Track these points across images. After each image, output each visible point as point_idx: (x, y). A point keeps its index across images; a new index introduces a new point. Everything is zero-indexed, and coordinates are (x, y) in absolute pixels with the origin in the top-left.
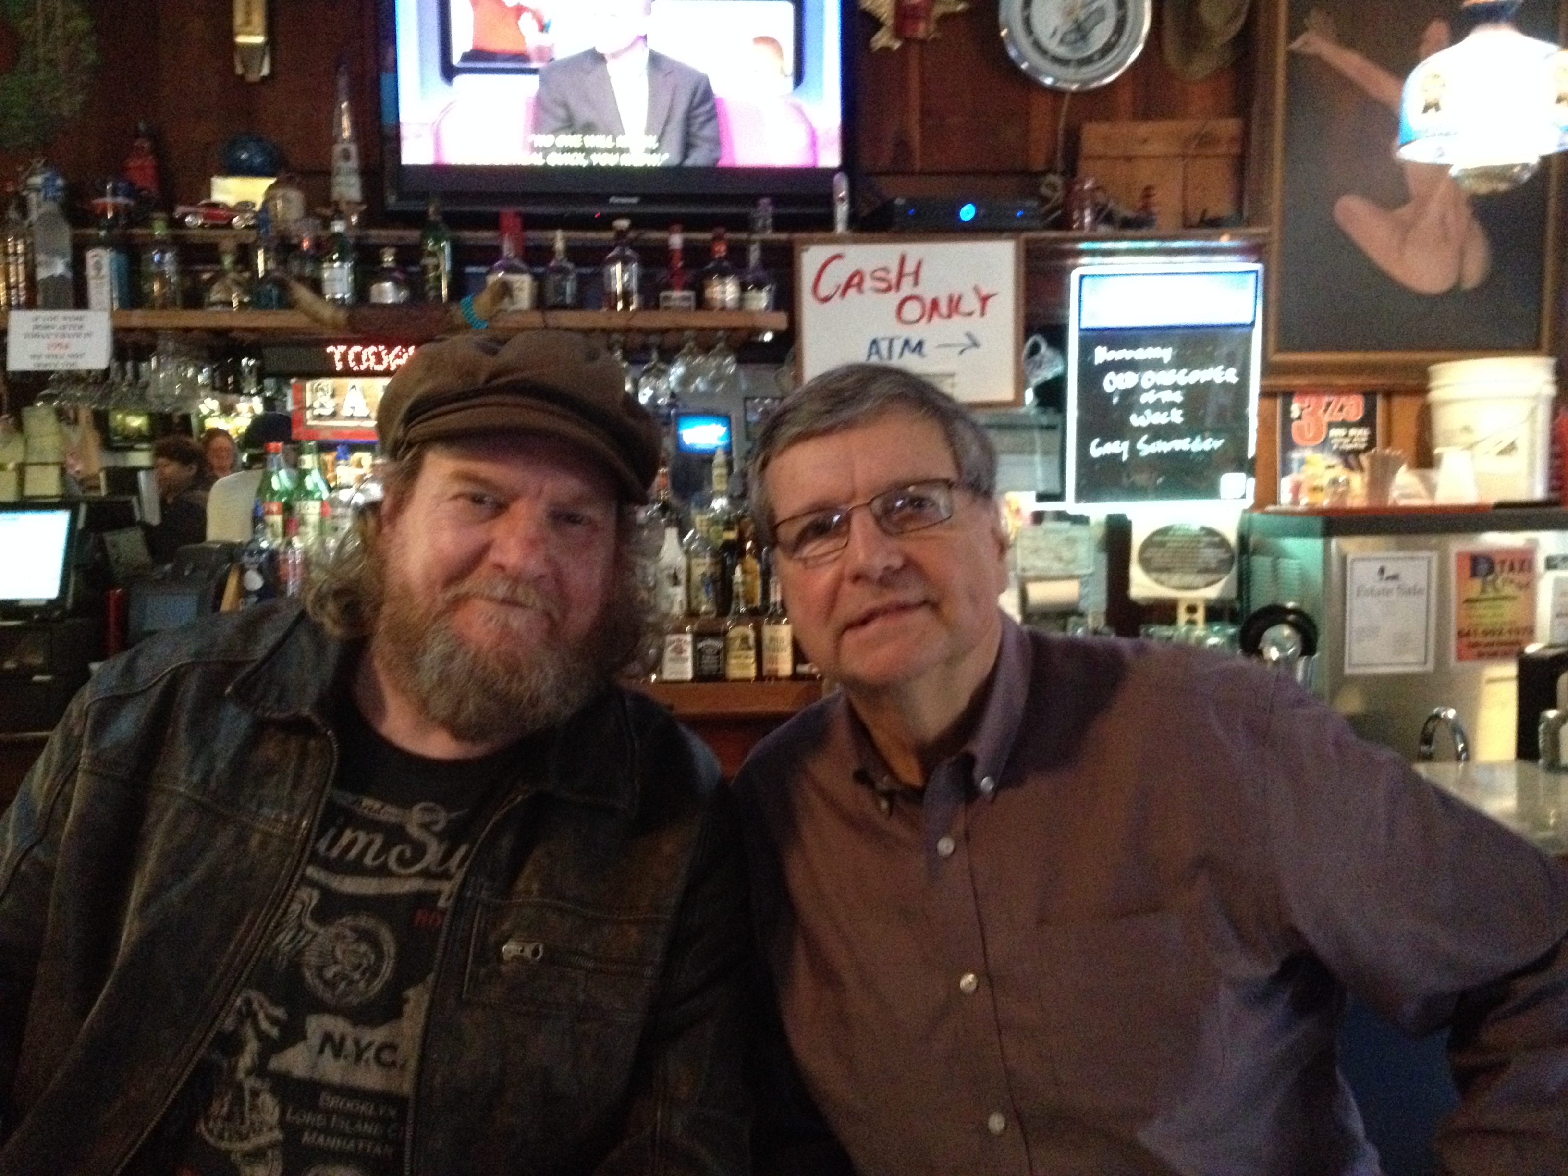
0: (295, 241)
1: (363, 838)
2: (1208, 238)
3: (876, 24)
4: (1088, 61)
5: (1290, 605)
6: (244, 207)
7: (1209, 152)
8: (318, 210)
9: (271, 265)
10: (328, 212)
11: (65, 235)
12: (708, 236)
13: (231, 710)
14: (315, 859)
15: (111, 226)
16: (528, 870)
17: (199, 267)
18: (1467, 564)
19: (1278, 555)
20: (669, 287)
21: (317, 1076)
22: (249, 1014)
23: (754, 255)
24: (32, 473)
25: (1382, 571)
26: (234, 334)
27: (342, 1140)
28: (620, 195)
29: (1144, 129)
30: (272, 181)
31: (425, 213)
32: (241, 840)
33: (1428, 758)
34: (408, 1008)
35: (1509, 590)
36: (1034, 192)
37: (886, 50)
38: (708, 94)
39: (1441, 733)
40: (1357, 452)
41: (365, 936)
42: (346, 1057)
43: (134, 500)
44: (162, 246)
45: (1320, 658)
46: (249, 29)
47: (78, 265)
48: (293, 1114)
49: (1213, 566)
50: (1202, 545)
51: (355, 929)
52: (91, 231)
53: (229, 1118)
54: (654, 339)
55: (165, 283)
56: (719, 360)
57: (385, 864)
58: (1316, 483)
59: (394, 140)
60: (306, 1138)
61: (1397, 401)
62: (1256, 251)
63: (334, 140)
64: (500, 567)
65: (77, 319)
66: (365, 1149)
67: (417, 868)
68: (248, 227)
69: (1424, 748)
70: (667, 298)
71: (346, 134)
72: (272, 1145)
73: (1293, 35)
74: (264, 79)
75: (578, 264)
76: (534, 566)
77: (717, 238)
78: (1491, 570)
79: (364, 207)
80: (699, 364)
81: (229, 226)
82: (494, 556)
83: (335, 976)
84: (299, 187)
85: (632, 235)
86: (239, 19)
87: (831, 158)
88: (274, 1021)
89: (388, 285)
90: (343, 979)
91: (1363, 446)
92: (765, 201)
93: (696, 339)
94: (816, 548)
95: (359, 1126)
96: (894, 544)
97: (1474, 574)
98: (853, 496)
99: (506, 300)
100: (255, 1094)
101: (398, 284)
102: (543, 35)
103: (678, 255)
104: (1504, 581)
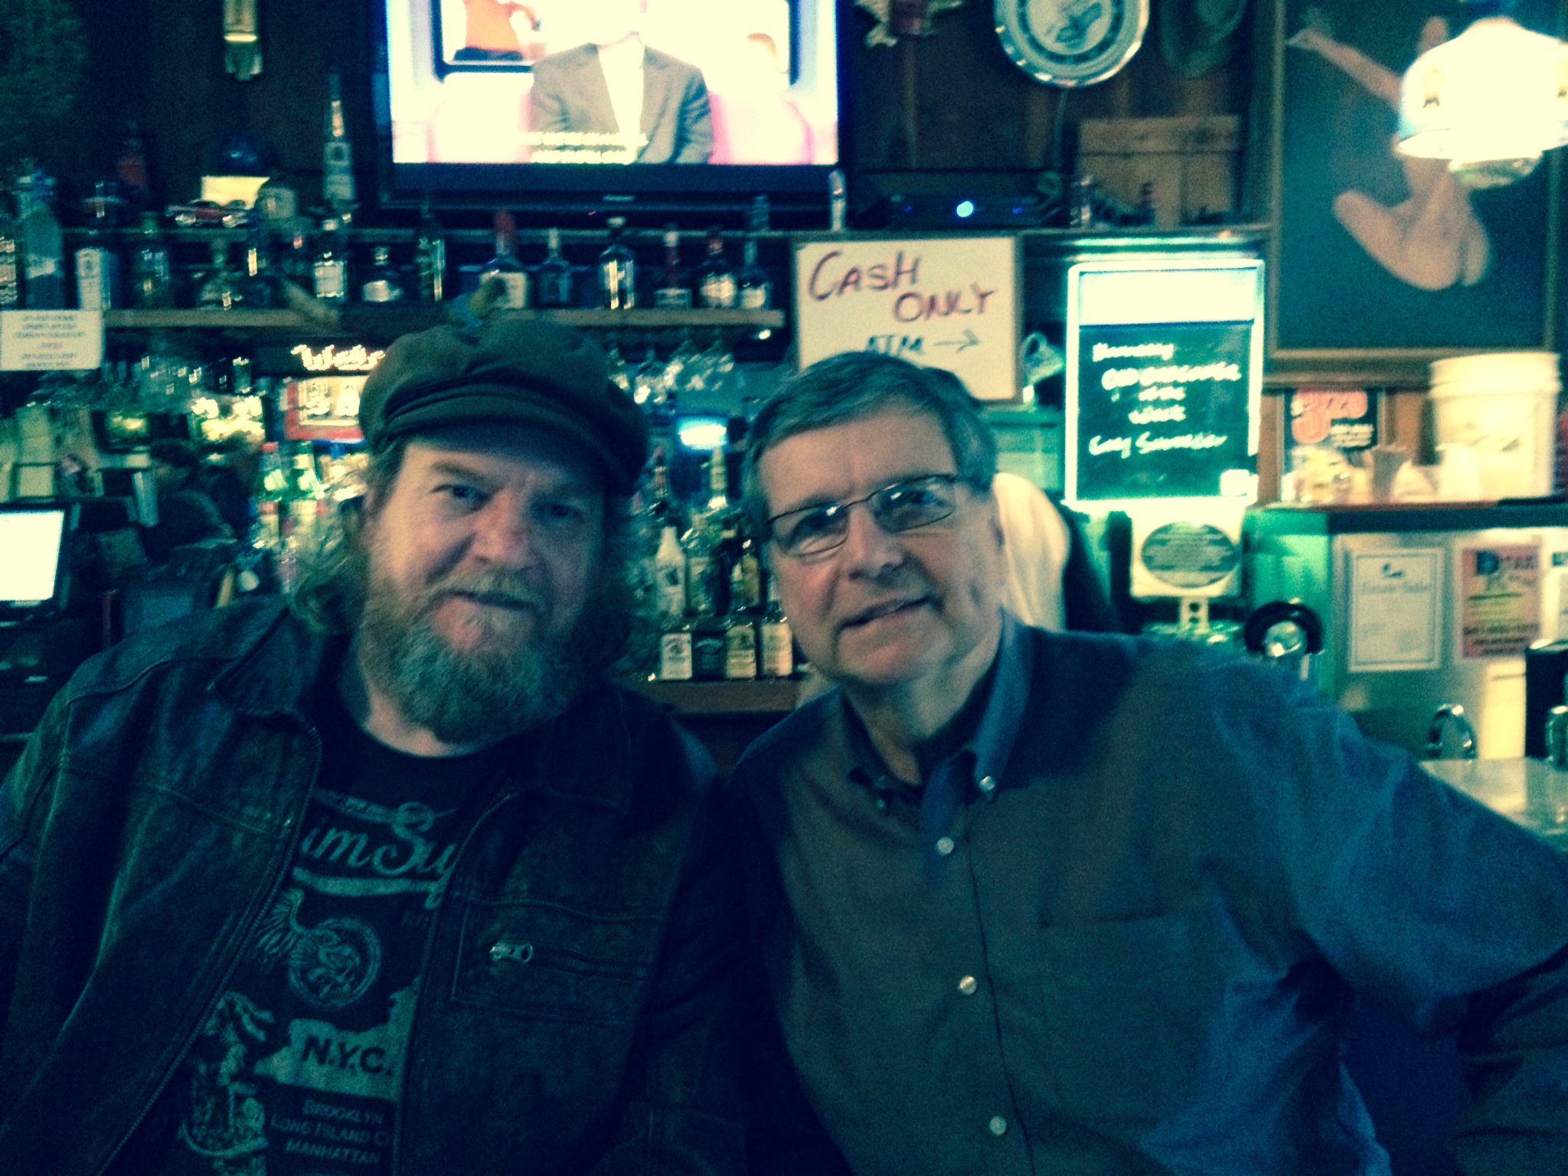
0: (287, 240)
1: (347, 838)
2: (1207, 234)
3: (870, 21)
4: (1084, 58)
5: (1295, 601)
6: (235, 206)
7: (1206, 148)
8: (312, 209)
9: (264, 264)
10: (320, 211)
11: (55, 234)
12: (702, 234)
13: (213, 708)
14: (297, 859)
15: (102, 224)
16: (517, 870)
17: (191, 267)
18: (1472, 560)
19: (1282, 552)
20: (665, 285)
21: (300, 1082)
22: (230, 1017)
23: (750, 253)
24: (26, 473)
25: (1386, 568)
26: (227, 333)
27: (327, 1149)
28: (615, 193)
29: (1141, 126)
30: (264, 180)
31: (417, 213)
32: (223, 840)
33: (1435, 755)
34: (395, 1011)
35: (1513, 587)
36: (1030, 188)
37: (881, 47)
38: (701, 90)
39: (1449, 729)
40: (1360, 449)
41: (350, 937)
42: (331, 1062)
43: (128, 500)
44: (153, 245)
45: (1325, 655)
46: (239, 27)
47: (68, 265)
48: (277, 1122)
49: (1217, 563)
50: (1205, 542)
51: (338, 931)
52: (82, 230)
53: (213, 1123)
54: (650, 337)
55: (157, 283)
56: (714, 359)
57: (370, 863)
58: (1319, 480)
59: (385, 139)
60: (290, 1146)
61: (1401, 398)
62: (1256, 247)
63: (328, 138)
64: (483, 560)
65: (65, 318)
66: (350, 1156)
67: (402, 869)
68: (240, 226)
69: (1431, 746)
70: (663, 296)
71: (338, 132)
72: (256, 1153)
73: (1291, 30)
74: (256, 78)
75: (574, 262)
76: (518, 558)
77: (713, 236)
78: (1495, 568)
79: (355, 206)
80: (695, 362)
81: (220, 225)
82: (477, 549)
83: (320, 978)
84: (292, 186)
85: (627, 233)
86: (229, 18)
87: (827, 154)
88: (260, 1024)
89: (381, 284)
90: (327, 982)
91: (1367, 442)
92: (760, 198)
93: (692, 336)
94: (810, 544)
95: (344, 1133)
96: (891, 540)
97: (1480, 570)
98: (850, 492)
99: (499, 299)
100: (240, 1099)
101: (393, 283)
102: (536, 33)
103: (674, 253)
104: (1511, 578)
